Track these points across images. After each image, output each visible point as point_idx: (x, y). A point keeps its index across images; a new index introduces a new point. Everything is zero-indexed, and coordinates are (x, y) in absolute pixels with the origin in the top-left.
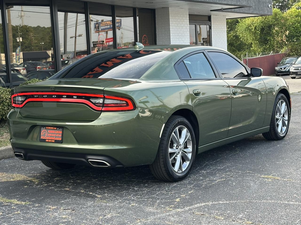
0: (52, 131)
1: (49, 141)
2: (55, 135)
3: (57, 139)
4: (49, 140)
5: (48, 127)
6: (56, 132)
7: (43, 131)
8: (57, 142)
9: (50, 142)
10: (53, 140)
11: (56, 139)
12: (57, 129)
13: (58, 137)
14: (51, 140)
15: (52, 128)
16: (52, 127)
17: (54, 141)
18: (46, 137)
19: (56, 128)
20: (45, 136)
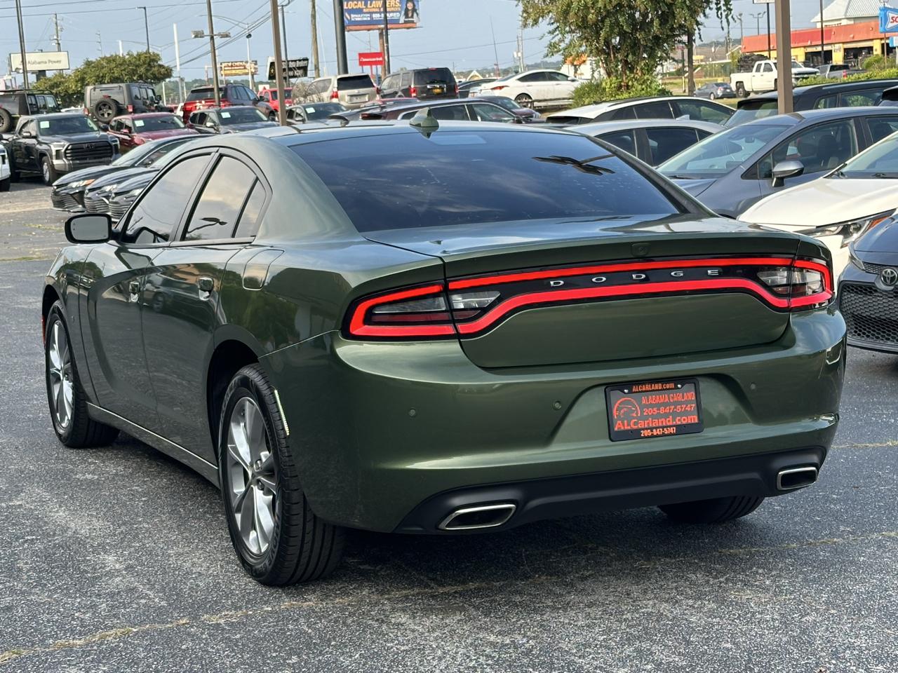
0: (653, 398)
1: (655, 434)
2: (673, 407)
3: (679, 420)
4: (654, 430)
5: (639, 384)
6: (673, 398)
7: (620, 404)
8: (683, 430)
9: (657, 436)
10: (670, 426)
11: (679, 423)
12: (676, 388)
13: (686, 413)
14: (663, 428)
15: (657, 386)
16: (658, 383)
17: (673, 430)
18: (635, 424)
19: (672, 385)
20: (634, 418)
